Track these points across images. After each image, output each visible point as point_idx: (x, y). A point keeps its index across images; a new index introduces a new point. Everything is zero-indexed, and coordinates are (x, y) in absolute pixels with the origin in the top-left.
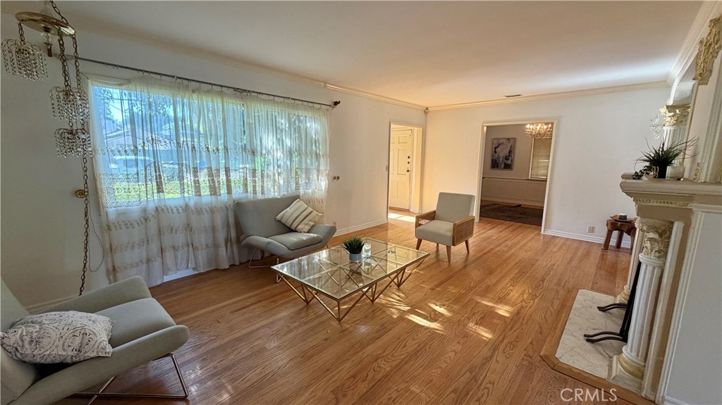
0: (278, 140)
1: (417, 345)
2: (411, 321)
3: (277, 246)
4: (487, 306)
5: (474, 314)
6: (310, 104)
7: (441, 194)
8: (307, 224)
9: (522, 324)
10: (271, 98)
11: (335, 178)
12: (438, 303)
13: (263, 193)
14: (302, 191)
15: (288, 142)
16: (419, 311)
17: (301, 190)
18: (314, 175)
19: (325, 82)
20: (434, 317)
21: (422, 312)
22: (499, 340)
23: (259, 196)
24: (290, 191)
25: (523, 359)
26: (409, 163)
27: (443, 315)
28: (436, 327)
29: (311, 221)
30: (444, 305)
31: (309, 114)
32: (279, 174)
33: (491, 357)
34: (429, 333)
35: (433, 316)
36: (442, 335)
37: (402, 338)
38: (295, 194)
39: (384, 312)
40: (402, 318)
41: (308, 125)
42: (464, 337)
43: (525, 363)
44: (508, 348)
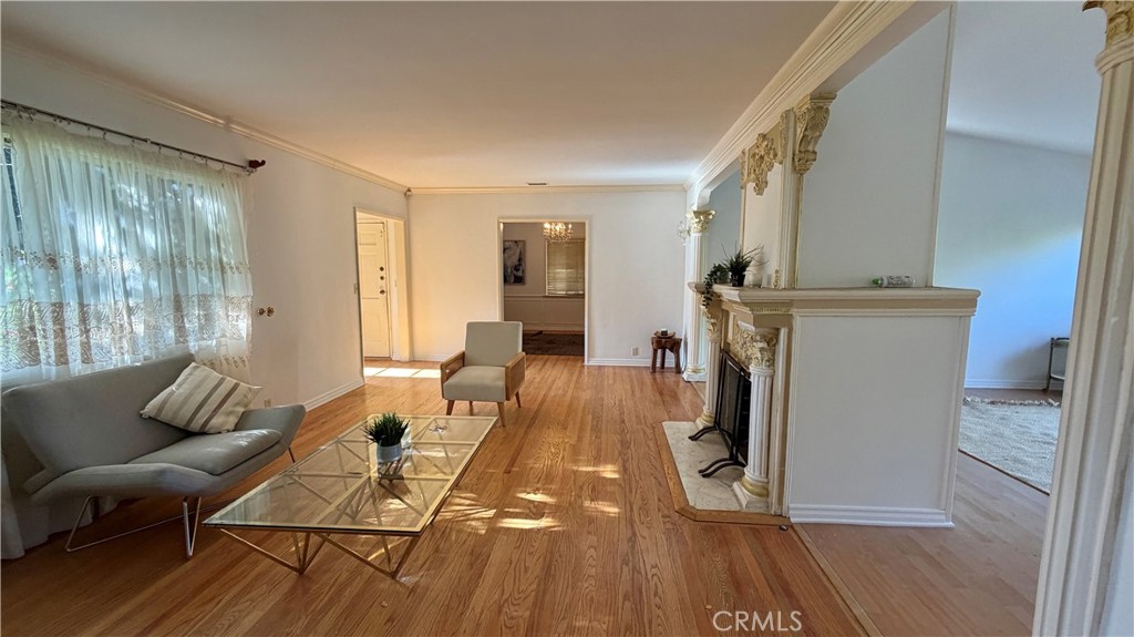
0: (122, 233)
1: (542, 559)
2: (509, 529)
3: (182, 474)
4: (588, 473)
5: (581, 488)
6: (198, 159)
7: (471, 326)
8: (230, 413)
9: (637, 482)
10: (98, 134)
11: (262, 312)
12: (529, 490)
13: (87, 359)
14: (193, 346)
15: (150, 239)
16: (511, 510)
17: (191, 344)
18: (218, 309)
19: (229, 120)
20: (536, 511)
21: (517, 510)
22: (628, 509)
23: (77, 367)
24: (163, 349)
25: (664, 522)
26: (382, 278)
27: (545, 503)
28: (549, 524)
29: (237, 404)
30: (538, 489)
31: (198, 181)
32: (130, 311)
33: (634, 534)
34: (545, 537)
35: (534, 510)
36: (564, 531)
37: (514, 560)
38: (178, 352)
39: (460, 531)
40: (494, 531)
41: (198, 202)
42: (590, 524)
43: (669, 526)
44: (642, 517)
